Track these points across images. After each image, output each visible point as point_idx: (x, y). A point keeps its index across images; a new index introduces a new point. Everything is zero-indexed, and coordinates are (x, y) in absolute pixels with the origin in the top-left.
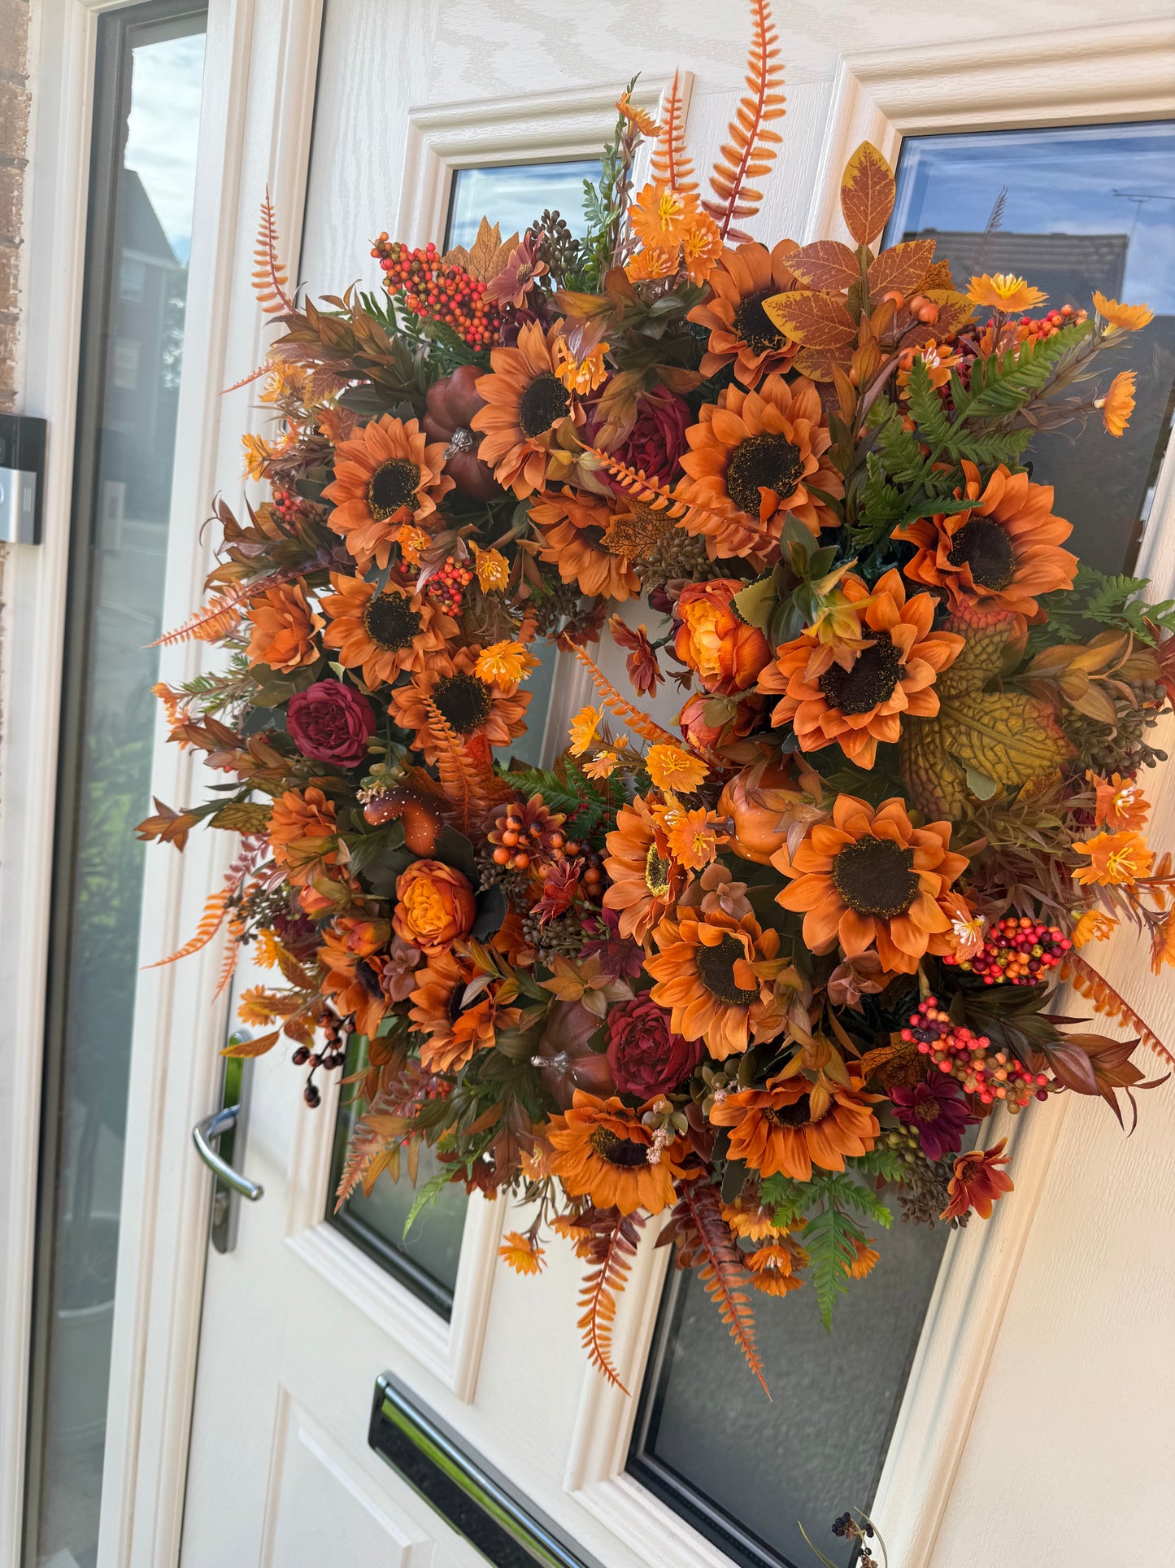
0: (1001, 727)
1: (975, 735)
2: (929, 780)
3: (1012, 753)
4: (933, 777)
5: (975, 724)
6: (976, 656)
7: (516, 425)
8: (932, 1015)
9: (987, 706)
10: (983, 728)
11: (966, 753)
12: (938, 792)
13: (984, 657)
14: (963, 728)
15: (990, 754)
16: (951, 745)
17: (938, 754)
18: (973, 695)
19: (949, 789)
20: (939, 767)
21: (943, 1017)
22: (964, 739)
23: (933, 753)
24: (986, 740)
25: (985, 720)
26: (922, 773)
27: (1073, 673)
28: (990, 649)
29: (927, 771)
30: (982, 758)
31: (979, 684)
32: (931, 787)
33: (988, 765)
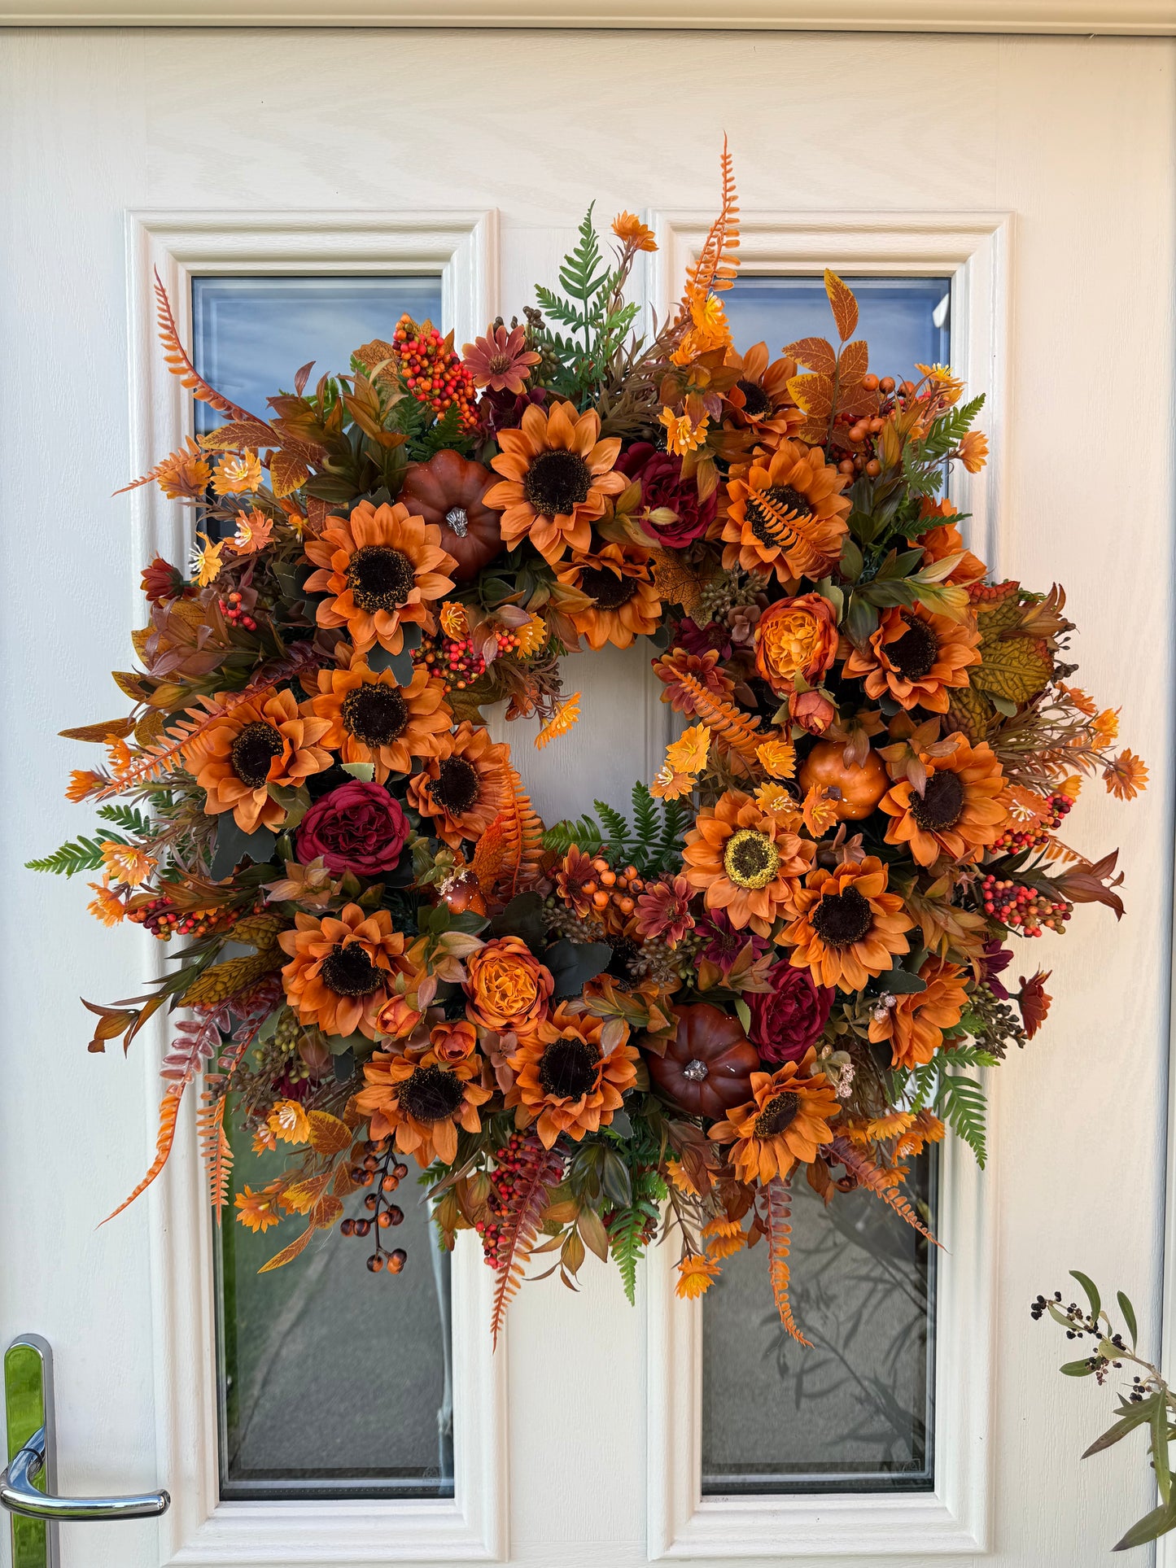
0: (1015, 663)
1: (998, 673)
2: (964, 717)
3: (1026, 678)
4: (966, 714)
5: (995, 666)
6: (991, 618)
7: (526, 499)
8: (1000, 885)
9: (1005, 651)
10: (1002, 667)
11: (995, 687)
12: (971, 723)
13: (999, 617)
14: (987, 671)
15: (1010, 683)
16: (982, 684)
17: (971, 695)
18: (993, 645)
19: (978, 718)
20: (971, 706)
21: (1010, 884)
22: (991, 678)
23: (966, 696)
24: (1007, 674)
25: (1004, 662)
26: (957, 713)
27: (1027, 624)
28: (1005, 610)
29: (961, 711)
30: (1006, 688)
31: (994, 637)
32: (965, 721)
33: (1011, 692)
